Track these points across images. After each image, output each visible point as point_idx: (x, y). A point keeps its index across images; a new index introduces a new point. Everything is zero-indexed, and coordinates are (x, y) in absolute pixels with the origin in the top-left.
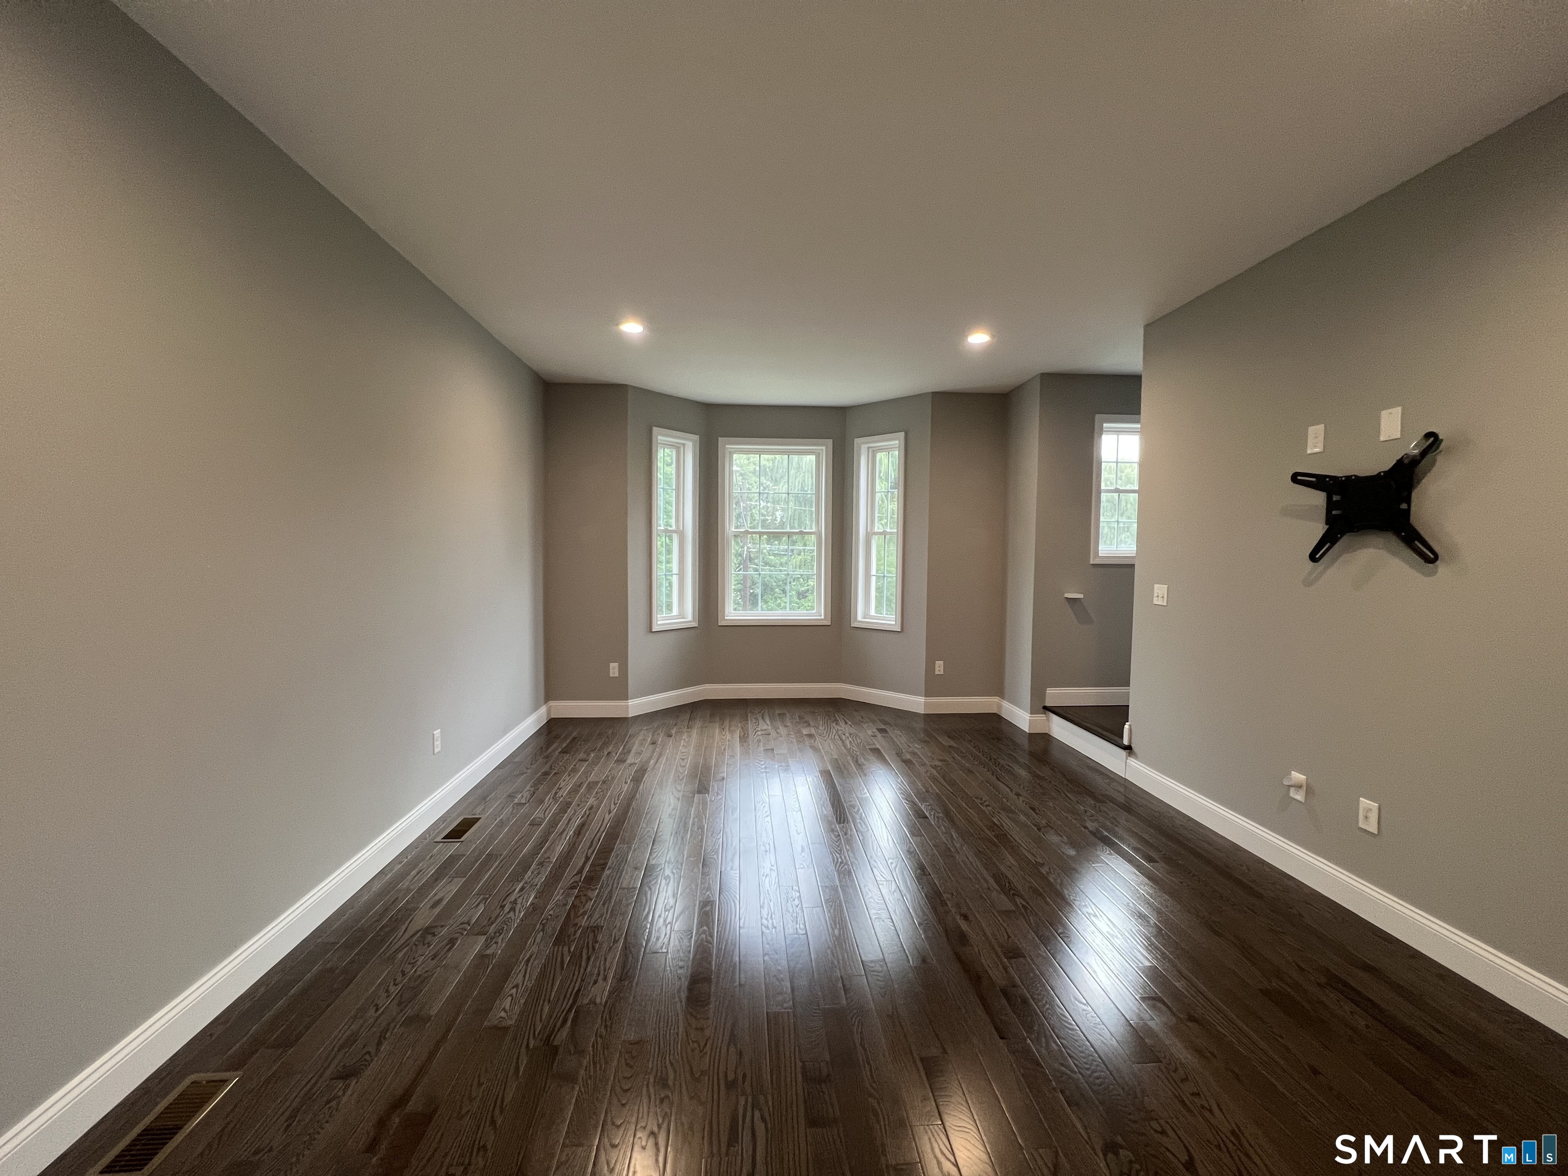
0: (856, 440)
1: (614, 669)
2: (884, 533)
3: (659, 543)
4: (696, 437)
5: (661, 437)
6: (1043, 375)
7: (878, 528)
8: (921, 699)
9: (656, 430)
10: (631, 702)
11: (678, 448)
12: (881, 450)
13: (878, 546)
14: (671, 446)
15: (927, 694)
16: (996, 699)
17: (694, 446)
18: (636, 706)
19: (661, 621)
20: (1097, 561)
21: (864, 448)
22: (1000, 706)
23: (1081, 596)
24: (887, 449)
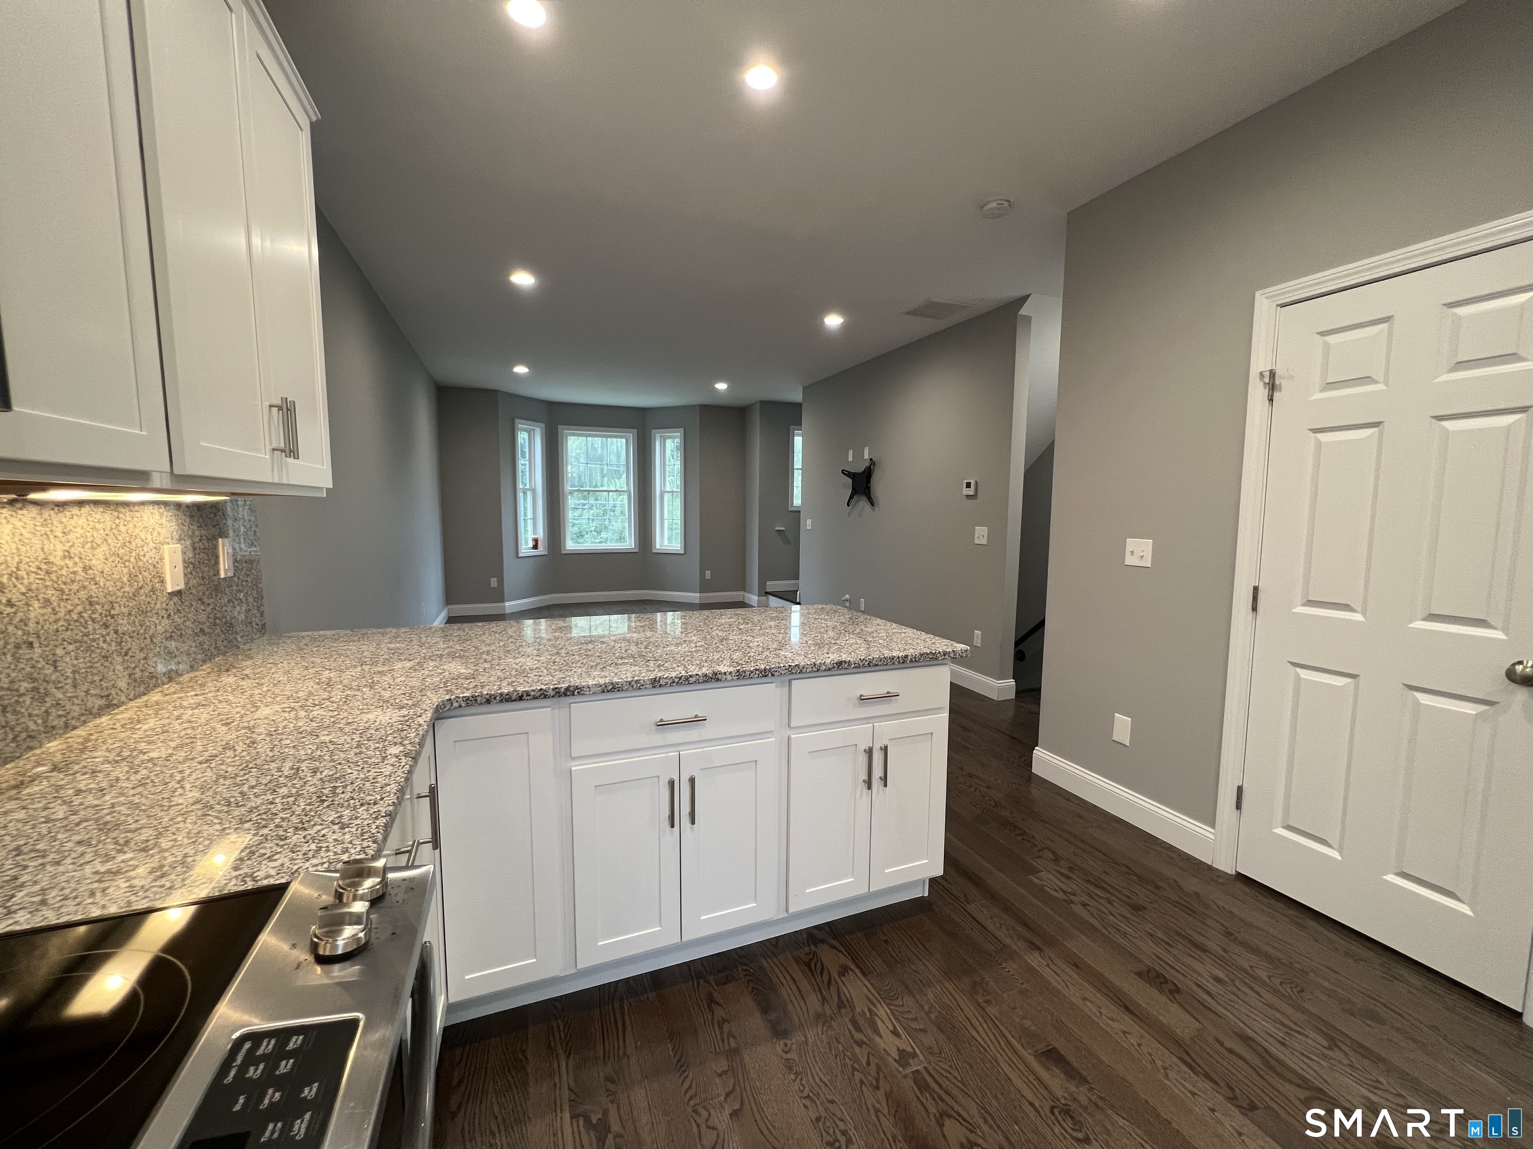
0: (653, 431)
1: (494, 582)
2: (672, 492)
3: (520, 495)
4: (543, 425)
5: (521, 425)
6: (761, 401)
7: (668, 489)
8: (698, 595)
9: (517, 421)
10: (507, 604)
11: (529, 432)
12: (669, 437)
13: (669, 501)
14: (525, 430)
15: (701, 592)
16: (742, 593)
17: (542, 431)
18: (510, 605)
19: (526, 548)
20: (793, 509)
21: (658, 436)
22: (744, 597)
23: (784, 529)
24: (673, 438)
